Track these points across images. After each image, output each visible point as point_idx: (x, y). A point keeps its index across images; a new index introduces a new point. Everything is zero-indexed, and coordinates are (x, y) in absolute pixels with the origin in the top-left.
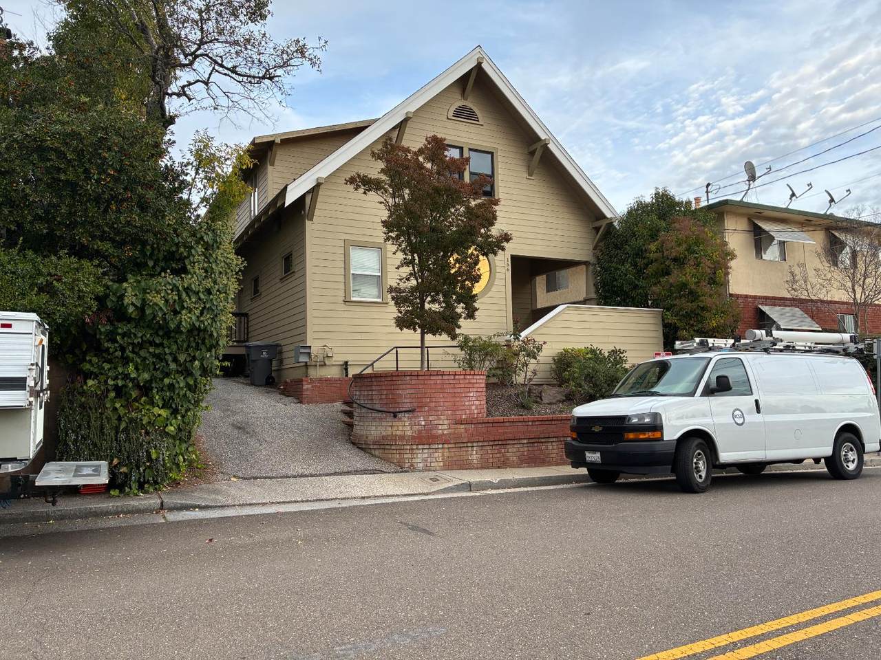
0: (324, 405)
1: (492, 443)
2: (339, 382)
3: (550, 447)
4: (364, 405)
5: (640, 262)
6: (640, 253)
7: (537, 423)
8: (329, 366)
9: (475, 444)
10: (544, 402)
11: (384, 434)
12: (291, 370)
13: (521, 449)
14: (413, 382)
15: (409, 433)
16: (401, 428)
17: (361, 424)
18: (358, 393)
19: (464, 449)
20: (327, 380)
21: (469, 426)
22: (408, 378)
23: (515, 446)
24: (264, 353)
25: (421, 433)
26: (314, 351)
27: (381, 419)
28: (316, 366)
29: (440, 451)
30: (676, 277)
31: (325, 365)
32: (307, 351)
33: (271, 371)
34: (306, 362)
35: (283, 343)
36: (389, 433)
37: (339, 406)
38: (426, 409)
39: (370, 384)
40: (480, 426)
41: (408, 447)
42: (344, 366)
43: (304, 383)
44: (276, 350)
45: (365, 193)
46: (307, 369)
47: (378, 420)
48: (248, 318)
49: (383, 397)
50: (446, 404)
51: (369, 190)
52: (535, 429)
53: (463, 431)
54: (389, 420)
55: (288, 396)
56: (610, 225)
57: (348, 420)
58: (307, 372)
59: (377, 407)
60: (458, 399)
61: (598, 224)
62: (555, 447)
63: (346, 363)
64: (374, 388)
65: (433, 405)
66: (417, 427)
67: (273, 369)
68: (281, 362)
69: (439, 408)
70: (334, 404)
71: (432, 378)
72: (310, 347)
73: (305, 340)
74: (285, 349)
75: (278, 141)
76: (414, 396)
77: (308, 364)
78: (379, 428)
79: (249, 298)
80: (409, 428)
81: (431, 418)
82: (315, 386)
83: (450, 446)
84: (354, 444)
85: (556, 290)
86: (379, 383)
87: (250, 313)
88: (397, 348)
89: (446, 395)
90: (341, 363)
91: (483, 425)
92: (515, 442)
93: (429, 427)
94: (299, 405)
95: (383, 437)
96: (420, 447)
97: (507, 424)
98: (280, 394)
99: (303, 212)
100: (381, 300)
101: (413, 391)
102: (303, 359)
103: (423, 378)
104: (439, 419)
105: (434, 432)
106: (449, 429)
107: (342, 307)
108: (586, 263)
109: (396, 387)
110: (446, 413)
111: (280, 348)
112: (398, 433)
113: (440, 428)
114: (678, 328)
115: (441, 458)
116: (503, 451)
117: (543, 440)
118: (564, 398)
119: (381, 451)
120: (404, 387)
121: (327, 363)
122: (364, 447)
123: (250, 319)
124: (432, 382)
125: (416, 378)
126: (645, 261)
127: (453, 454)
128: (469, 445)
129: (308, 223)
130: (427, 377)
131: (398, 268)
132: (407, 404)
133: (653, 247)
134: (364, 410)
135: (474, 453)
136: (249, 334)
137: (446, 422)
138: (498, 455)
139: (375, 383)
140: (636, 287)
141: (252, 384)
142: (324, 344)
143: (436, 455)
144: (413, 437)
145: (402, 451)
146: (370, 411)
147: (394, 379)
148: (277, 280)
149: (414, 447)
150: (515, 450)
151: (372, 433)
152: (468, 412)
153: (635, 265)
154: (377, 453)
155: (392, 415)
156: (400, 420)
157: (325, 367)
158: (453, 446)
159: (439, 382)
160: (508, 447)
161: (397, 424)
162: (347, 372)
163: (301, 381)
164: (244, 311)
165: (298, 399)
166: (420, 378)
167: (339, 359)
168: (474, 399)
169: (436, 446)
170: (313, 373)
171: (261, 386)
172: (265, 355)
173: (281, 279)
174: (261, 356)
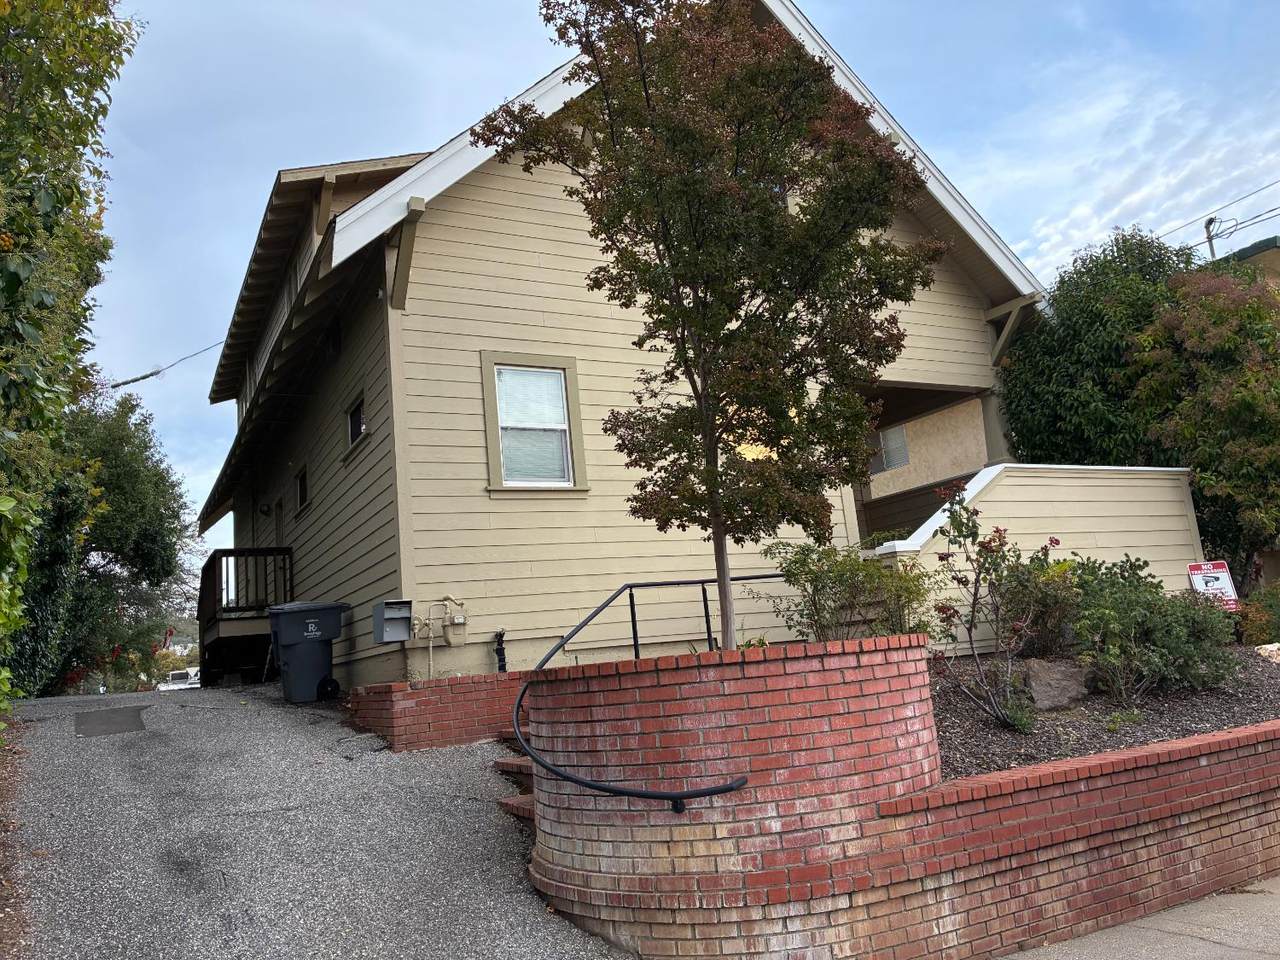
0: (449, 749)
1: (991, 869)
2: (485, 686)
3: (1143, 854)
4: (569, 771)
5: (1117, 375)
6: (1115, 355)
7: (1100, 783)
8: (458, 647)
9: (946, 880)
10: (1039, 705)
11: (646, 870)
12: (370, 663)
13: (1071, 874)
14: (728, 688)
15: (733, 864)
16: (701, 849)
17: (563, 831)
18: (545, 731)
19: (915, 903)
20: (454, 683)
21: (920, 820)
22: (712, 673)
23: (1054, 867)
24: (311, 627)
25: (773, 862)
26: (419, 612)
27: (629, 817)
28: (427, 648)
29: (843, 919)
30: (1221, 391)
31: (448, 645)
32: (404, 613)
33: (331, 666)
34: (402, 642)
35: (352, 601)
36: (663, 867)
37: (487, 751)
38: (782, 774)
39: (584, 700)
40: (951, 813)
41: (735, 916)
42: (495, 646)
43: (396, 696)
44: (338, 617)
45: (527, 168)
46: (406, 658)
47: (619, 822)
48: (291, 558)
49: (633, 743)
50: (845, 752)
51: (538, 161)
52: (1097, 804)
53: (904, 837)
54: (658, 824)
55: (360, 730)
56: (1029, 309)
57: (517, 799)
58: (406, 668)
59: (613, 776)
60: (875, 733)
61: (997, 313)
62: (1154, 851)
63: (499, 637)
64: (598, 714)
65: (801, 758)
66: (758, 840)
67: (335, 661)
68: (351, 642)
69: (826, 770)
70: (476, 744)
71: (791, 667)
72: (409, 603)
73: (396, 589)
74: (359, 614)
75: (331, 178)
76: (734, 735)
77: (408, 645)
78: (625, 850)
79: (292, 515)
80: (729, 846)
81: (800, 806)
82: (427, 703)
83: (872, 897)
84: (540, 894)
85: (884, 470)
86: (613, 698)
87: (295, 546)
88: (631, 587)
89: (838, 722)
90: (488, 638)
91: (961, 811)
92: (1053, 853)
93: (800, 836)
94: (386, 754)
95: (644, 883)
96: (777, 912)
97: (1024, 798)
98: (343, 723)
99: (381, 293)
100: (572, 485)
101: (732, 719)
102: (393, 634)
103: (761, 670)
104: (826, 807)
105: (816, 852)
106: (863, 836)
107: (486, 504)
108: (980, 393)
109: (672, 708)
110: (846, 783)
111: (349, 612)
112: (694, 866)
113: (833, 838)
114: (1239, 506)
115: (847, 946)
116: (1024, 890)
117: (1124, 836)
118: (1085, 691)
119: (638, 931)
120: (700, 705)
121: (453, 640)
122: (577, 911)
123: (297, 556)
124: (792, 683)
125: (736, 672)
126: (1129, 371)
127: (883, 924)
128: (930, 884)
129: (393, 315)
130: (773, 668)
131: (639, 344)
132: (712, 764)
133: (1145, 338)
134: (569, 788)
135: (946, 910)
136: (296, 590)
137: (851, 815)
138: (1014, 905)
139: (600, 699)
140: (1111, 428)
141: (288, 701)
142: (445, 595)
143: (830, 935)
144: (748, 880)
145: (714, 932)
146: (589, 791)
147: (665, 679)
148: (338, 464)
149: (756, 914)
150: (1055, 880)
151: (604, 864)
152: (907, 770)
153: (1103, 383)
154: (624, 936)
155: (668, 804)
156: (697, 820)
157: (448, 651)
158: (881, 895)
159: (812, 680)
160: (1037, 871)
161: (688, 833)
162: (502, 659)
163: (389, 691)
164: (286, 544)
165: (384, 738)
166: (751, 671)
167: (481, 628)
168: (916, 727)
169: (829, 905)
170: (423, 669)
171: (305, 704)
172: (313, 631)
173: (345, 460)
174: (306, 634)
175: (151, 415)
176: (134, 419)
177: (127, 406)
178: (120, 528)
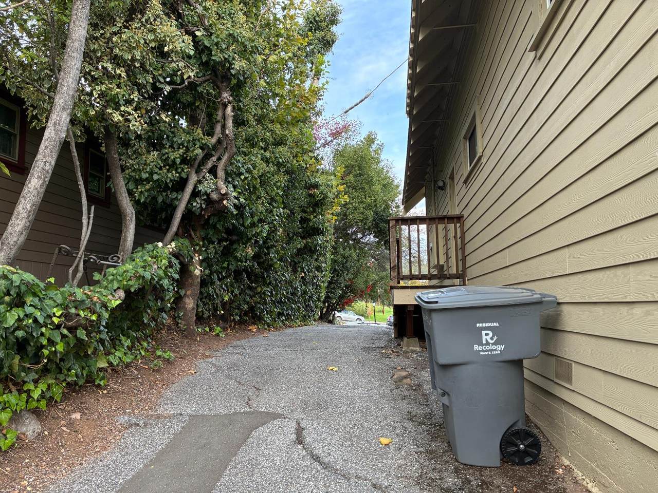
48: (462, 227)
173: (535, 47)
174: (476, 347)
175: (383, 144)
176: (374, 146)
177: (370, 140)
178: (362, 213)
